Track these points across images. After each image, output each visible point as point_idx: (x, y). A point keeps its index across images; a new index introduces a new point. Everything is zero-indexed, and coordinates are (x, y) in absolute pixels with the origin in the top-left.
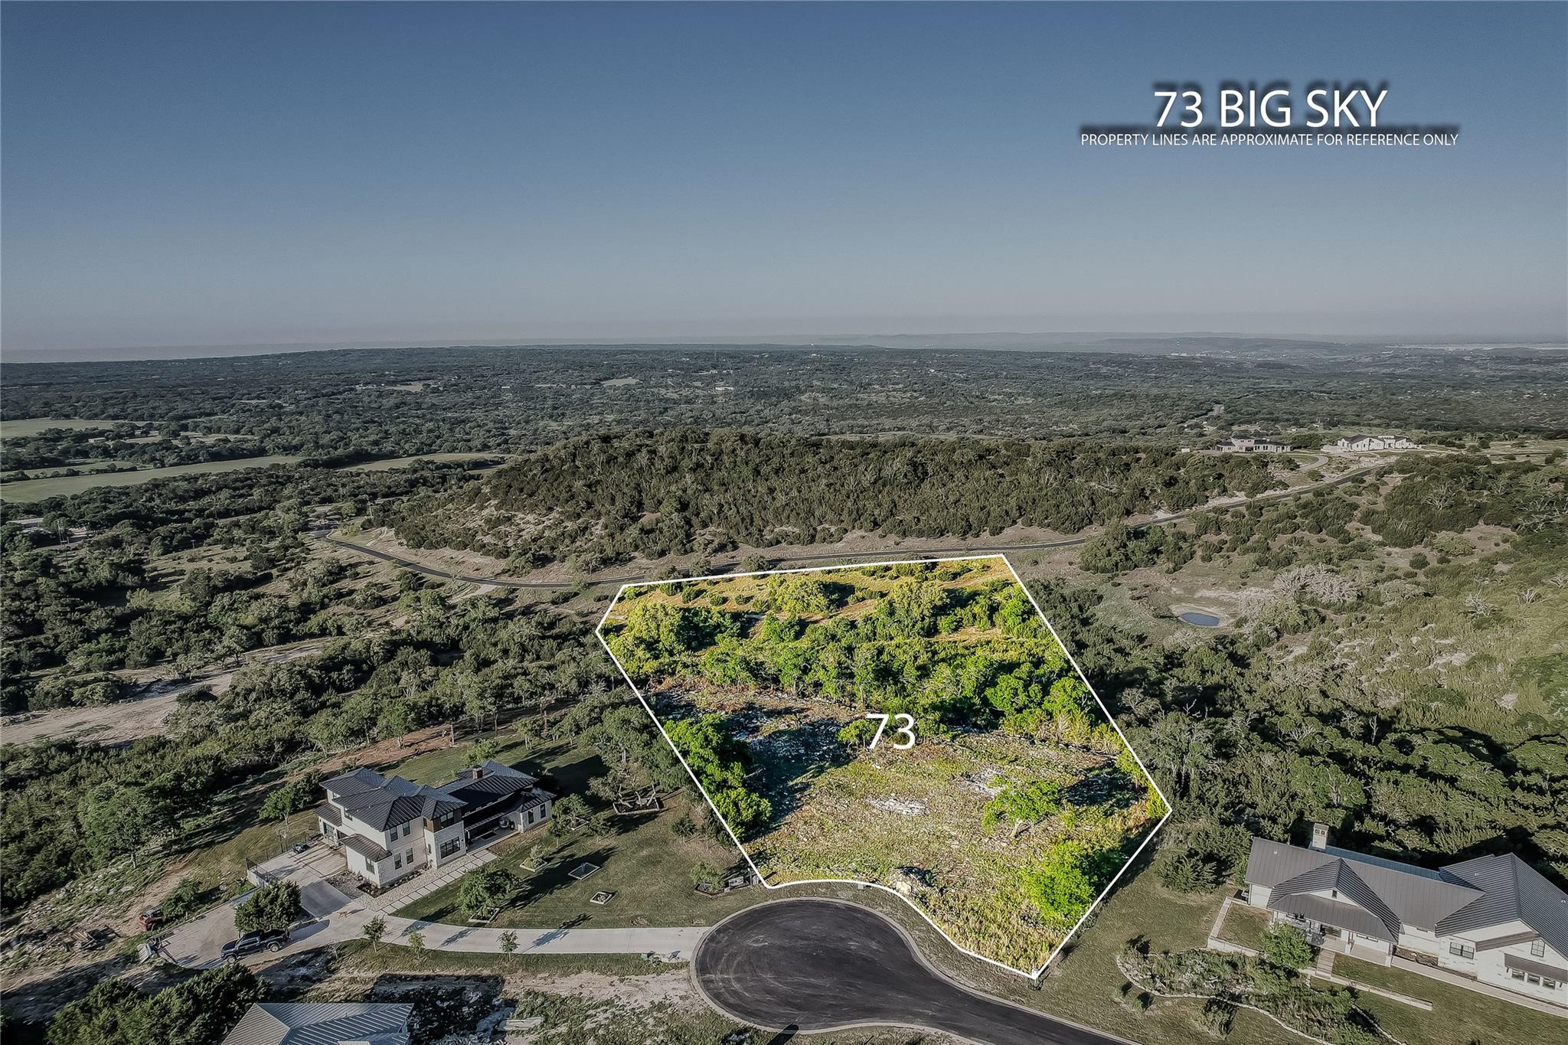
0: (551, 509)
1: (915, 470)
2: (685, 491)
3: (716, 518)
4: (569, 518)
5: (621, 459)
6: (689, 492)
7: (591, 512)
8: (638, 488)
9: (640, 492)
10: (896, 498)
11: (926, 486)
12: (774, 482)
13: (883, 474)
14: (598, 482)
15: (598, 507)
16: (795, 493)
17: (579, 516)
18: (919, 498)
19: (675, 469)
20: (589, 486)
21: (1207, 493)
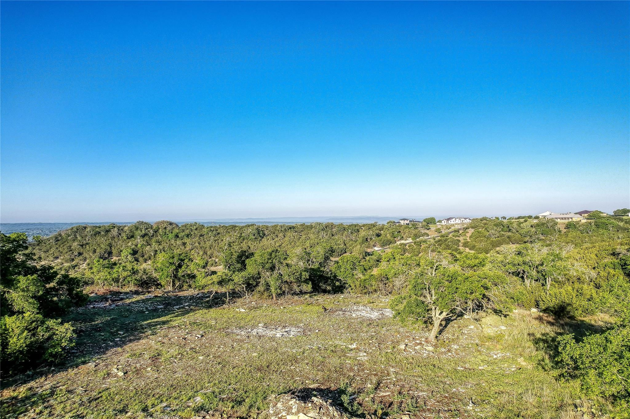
0: (57, 258)
1: (259, 233)
2: (136, 246)
3: (152, 258)
4: (67, 261)
5: (103, 233)
6: (139, 246)
7: (81, 257)
8: (110, 245)
9: (111, 247)
10: (250, 245)
11: (265, 240)
12: (186, 240)
13: (243, 235)
14: (87, 244)
15: (85, 255)
16: (197, 244)
17: (73, 260)
18: (262, 244)
19: (132, 237)
20: (82, 246)
21: (396, 239)
